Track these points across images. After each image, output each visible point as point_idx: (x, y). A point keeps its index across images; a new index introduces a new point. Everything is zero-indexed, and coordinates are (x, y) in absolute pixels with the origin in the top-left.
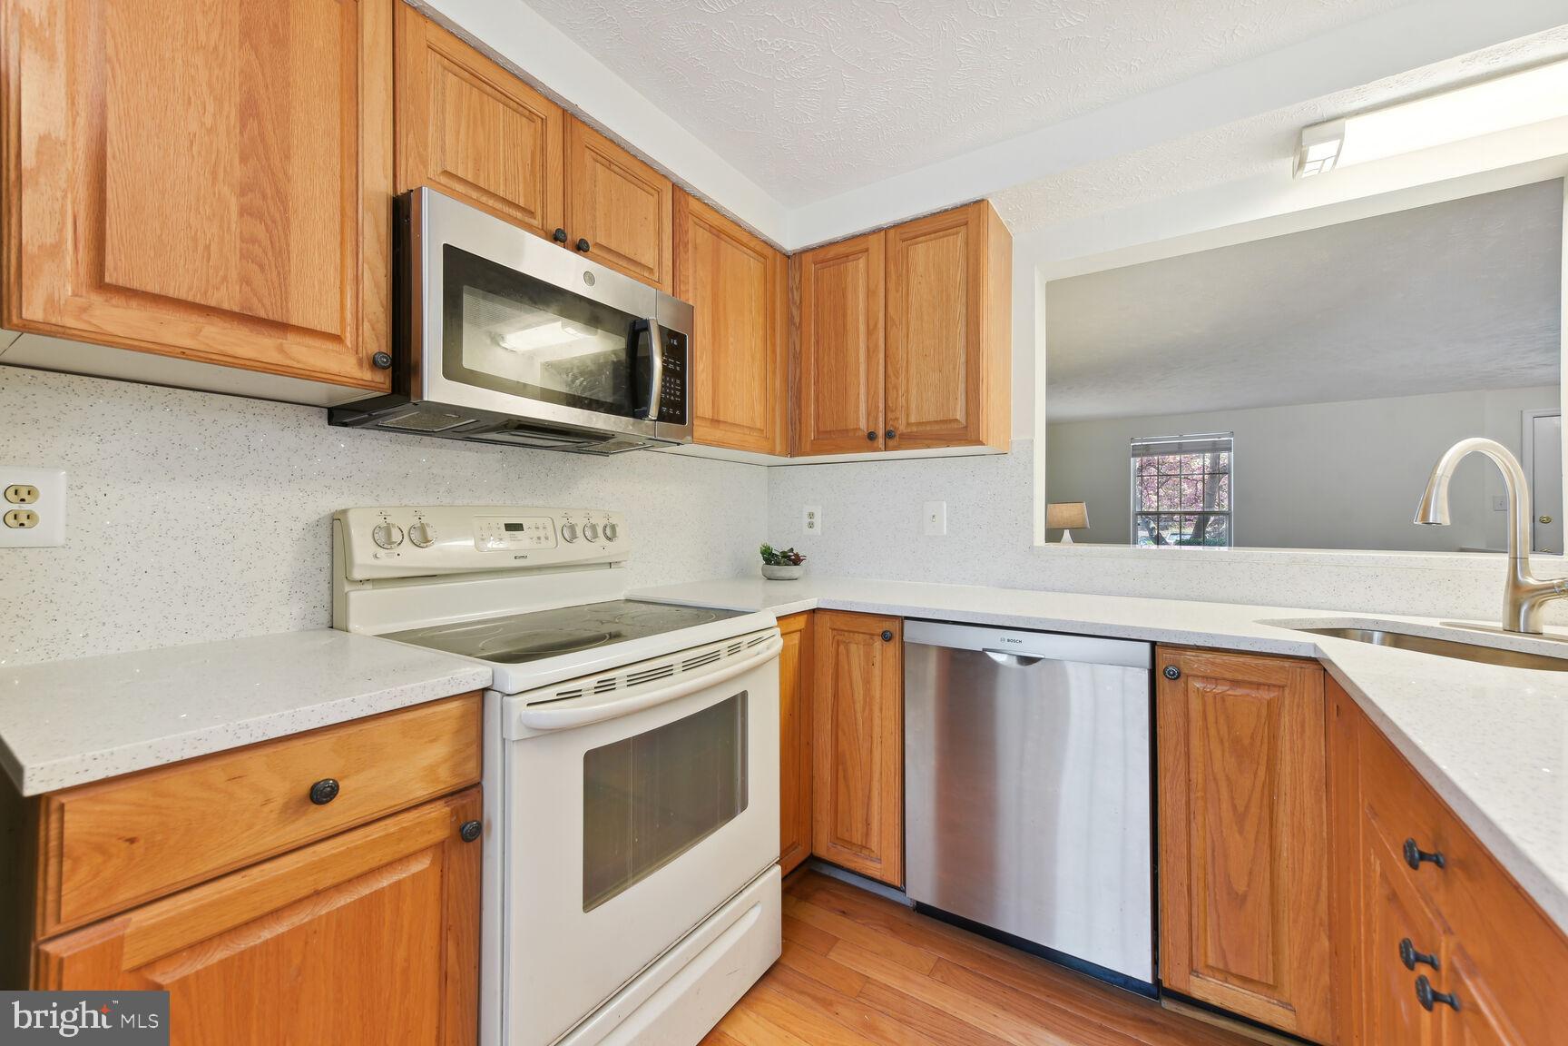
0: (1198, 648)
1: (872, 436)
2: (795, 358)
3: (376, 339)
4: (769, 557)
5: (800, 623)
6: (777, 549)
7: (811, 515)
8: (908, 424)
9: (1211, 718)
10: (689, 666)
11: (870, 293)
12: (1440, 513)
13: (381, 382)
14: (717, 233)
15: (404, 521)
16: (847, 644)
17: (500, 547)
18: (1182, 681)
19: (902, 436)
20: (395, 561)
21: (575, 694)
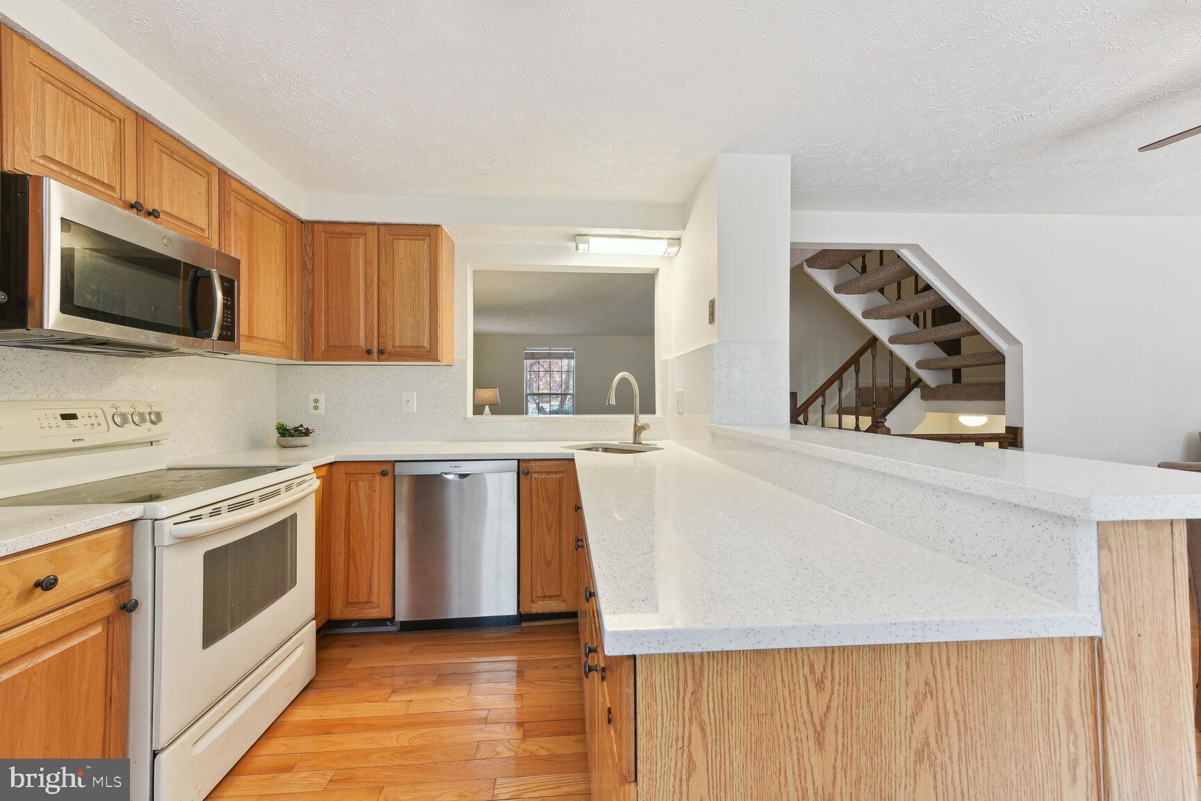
0: (536, 460)
1: (369, 352)
2: (308, 293)
4: (284, 431)
5: (323, 472)
6: (291, 424)
7: (316, 401)
8: (394, 346)
9: (540, 490)
10: (263, 498)
11: (367, 262)
12: (613, 402)
14: (251, 204)
16: (356, 482)
18: (529, 476)
19: (390, 353)
21: (199, 518)
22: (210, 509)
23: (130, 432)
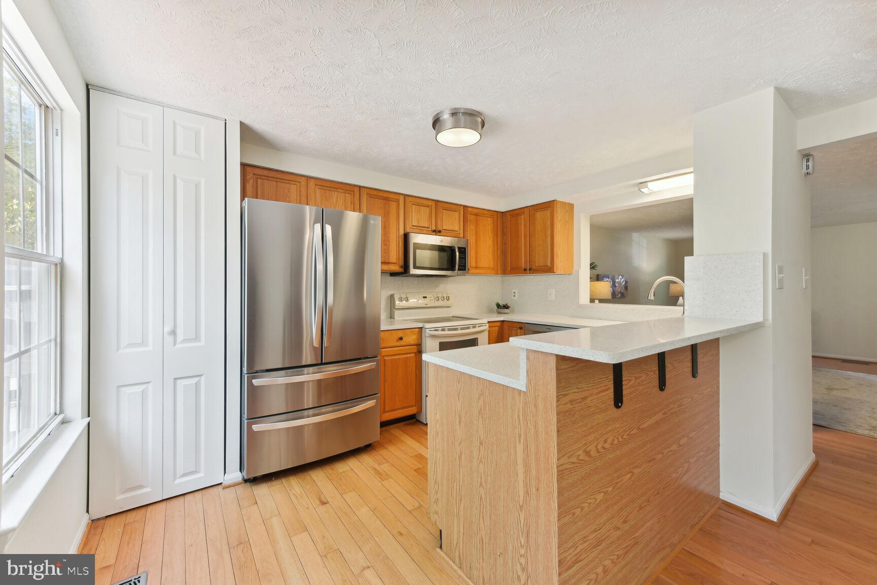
1: (525, 270)
2: (504, 244)
3: (401, 262)
4: (498, 306)
5: (499, 324)
6: (501, 303)
7: (514, 293)
8: (536, 266)
10: (462, 329)
11: (525, 226)
13: (402, 270)
14: (477, 215)
15: (404, 296)
16: (511, 330)
17: (422, 302)
19: (534, 270)
20: (402, 305)
21: (437, 330)
22: (441, 329)
23: (440, 303)
